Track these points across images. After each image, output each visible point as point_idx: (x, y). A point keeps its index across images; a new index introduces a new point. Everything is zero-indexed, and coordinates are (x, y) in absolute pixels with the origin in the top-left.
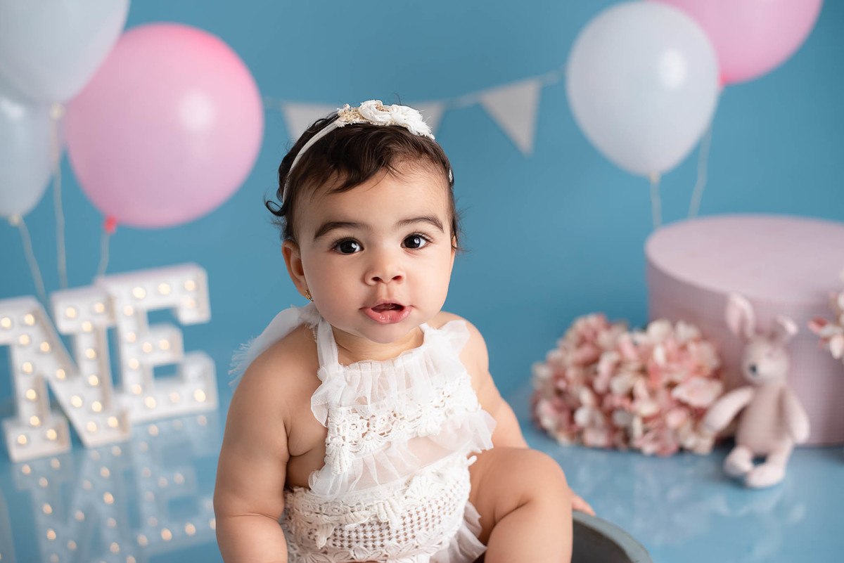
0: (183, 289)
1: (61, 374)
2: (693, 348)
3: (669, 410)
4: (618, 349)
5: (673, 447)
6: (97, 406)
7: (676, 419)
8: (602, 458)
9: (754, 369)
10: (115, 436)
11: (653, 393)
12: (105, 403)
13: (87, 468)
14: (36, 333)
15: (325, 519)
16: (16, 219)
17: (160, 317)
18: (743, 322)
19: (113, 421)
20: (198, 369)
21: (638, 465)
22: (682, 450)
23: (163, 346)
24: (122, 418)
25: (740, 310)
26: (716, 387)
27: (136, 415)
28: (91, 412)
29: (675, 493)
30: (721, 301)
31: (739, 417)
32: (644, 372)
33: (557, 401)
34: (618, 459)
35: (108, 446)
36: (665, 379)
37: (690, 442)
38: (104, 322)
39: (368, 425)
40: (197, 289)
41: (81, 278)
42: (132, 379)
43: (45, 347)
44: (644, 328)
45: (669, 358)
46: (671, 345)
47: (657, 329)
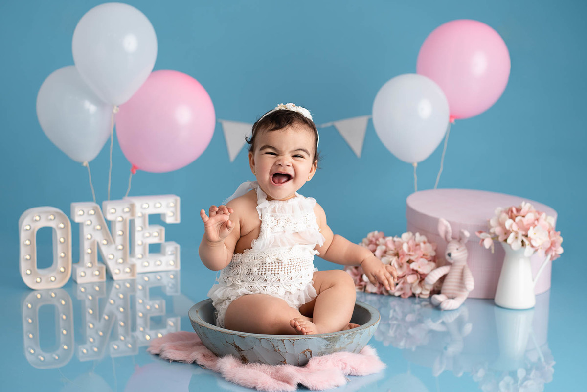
0: (168, 206)
1: (105, 242)
2: (422, 245)
3: (409, 274)
4: (386, 245)
5: (410, 294)
6: (121, 261)
7: (411, 279)
8: (374, 298)
9: (449, 255)
10: (128, 277)
11: (401, 266)
12: (124, 260)
13: (113, 292)
14: (94, 219)
15: (257, 262)
16: (85, 164)
17: (155, 219)
18: (446, 232)
19: (128, 270)
20: (172, 249)
21: (393, 302)
22: (414, 295)
23: (155, 235)
24: (132, 267)
25: (445, 226)
26: (433, 264)
27: (139, 269)
28: (117, 263)
29: (410, 318)
30: (436, 221)
31: (443, 279)
32: (397, 255)
33: (355, 271)
34: (383, 299)
35: (125, 281)
36: (407, 259)
37: (418, 291)
38: (128, 217)
39: (277, 222)
40: (175, 205)
41: (117, 196)
42: (138, 250)
43: (98, 227)
44: (400, 236)
45: (409, 250)
46: (411, 243)
47: (406, 236)
